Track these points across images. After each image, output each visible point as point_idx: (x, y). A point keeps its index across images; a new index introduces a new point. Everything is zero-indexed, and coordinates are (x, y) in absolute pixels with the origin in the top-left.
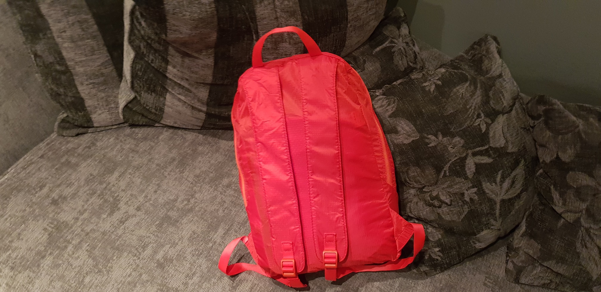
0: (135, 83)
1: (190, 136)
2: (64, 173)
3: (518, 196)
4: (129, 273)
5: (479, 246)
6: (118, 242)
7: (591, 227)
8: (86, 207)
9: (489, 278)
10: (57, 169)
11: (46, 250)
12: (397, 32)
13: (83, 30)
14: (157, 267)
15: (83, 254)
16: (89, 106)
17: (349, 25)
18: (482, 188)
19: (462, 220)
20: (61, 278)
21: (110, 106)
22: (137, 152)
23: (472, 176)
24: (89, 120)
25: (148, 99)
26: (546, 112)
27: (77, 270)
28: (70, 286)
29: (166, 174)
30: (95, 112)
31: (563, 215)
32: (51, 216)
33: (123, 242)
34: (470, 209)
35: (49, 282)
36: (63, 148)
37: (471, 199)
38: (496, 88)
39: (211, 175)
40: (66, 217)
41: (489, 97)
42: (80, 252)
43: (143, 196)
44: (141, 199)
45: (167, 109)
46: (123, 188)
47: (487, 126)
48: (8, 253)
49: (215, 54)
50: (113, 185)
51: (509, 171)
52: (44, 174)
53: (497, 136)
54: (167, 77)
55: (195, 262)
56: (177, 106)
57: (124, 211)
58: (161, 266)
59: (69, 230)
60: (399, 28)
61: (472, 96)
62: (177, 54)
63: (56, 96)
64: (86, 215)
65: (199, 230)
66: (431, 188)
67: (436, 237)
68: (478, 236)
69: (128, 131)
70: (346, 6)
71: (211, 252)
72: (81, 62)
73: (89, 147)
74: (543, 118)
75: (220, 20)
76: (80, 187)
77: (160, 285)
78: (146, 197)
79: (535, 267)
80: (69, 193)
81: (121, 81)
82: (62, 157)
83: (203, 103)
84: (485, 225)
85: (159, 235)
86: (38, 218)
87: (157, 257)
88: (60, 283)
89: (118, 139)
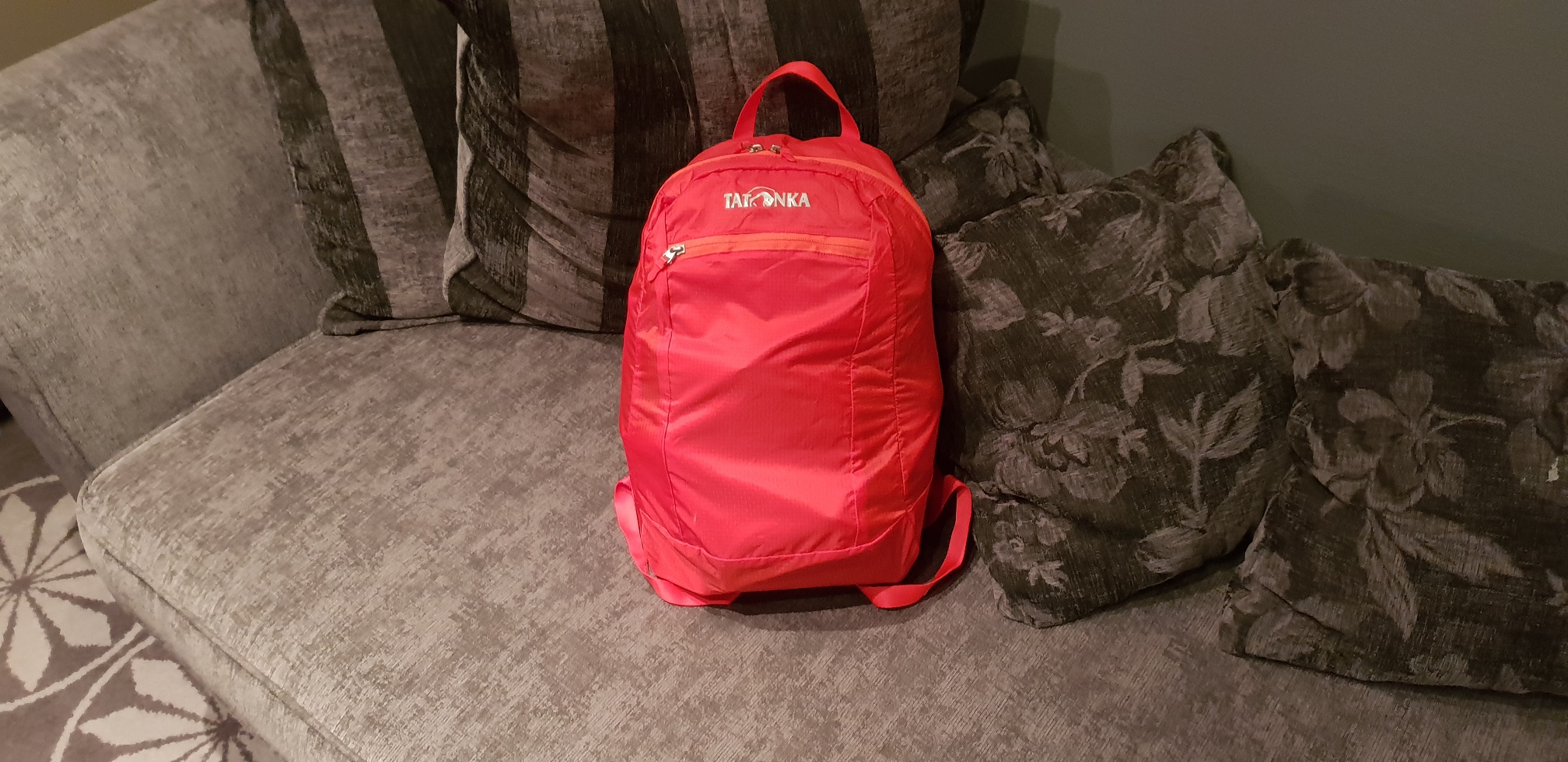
0: (473, 221)
1: (577, 344)
2: (322, 395)
3: (1245, 456)
4: (413, 571)
5: (1158, 566)
6: (402, 518)
7: (1386, 510)
8: (352, 452)
9: (1180, 643)
10: (310, 387)
11: (265, 520)
12: (1000, 122)
13: (385, 115)
14: (469, 565)
15: (331, 532)
16: (385, 272)
17: (881, 93)
18: (1158, 429)
19: (1113, 501)
20: (285, 568)
21: (425, 274)
22: (468, 366)
23: (1136, 400)
24: (384, 303)
25: (497, 254)
26: (1299, 270)
27: (315, 557)
28: (298, 583)
29: (518, 407)
30: (396, 285)
31: (1332, 488)
32: (284, 463)
33: (409, 518)
34: (1130, 477)
35: (261, 573)
36: (329, 353)
37: (1132, 453)
38: (1200, 224)
39: (607, 414)
40: (310, 467)
41: (1184, 240)
42: (327, 528)
43: (465, 442)
44: (461, 447)
45: (532, 278)
46: (430, 426)
47: (1173, 297)
48: (198, 519)
49: (615, 145)
50: (412, 420)
51: (1222, 396)
52: (285, 394)
53: (1196, 319)
54: (529, 201)
55: (545, 562)
56: (548, 267)
57: (424, 465)
58: (477, 563)
59: (313, 488)
60: (1003, 115)
61: (1144, 238)
62: (544, 145)
63: (326, 247)
64: (348, 467)
65: (566, 509)
66: (1046, 429)
67: (1055, 536)
68: (1149, 538)
69: (458, 329)
70: (870, 51)
71: (582, 548)
72: (377, 178)
73: (377, 354)
74: (1293, 284)
75: (618, 69)
76: (347, 418)
77: (468, 597)
78: (471, 443)
79: (1279, 615)
80: (325, 428)
81: (450, 226)
82: (323, 369)
83: (596, 258)
84: (1168, 515)
85: (484, 510)
86: (261, 465)
87: (473, 549)
88: (281, 577)
89: (435, 342)
